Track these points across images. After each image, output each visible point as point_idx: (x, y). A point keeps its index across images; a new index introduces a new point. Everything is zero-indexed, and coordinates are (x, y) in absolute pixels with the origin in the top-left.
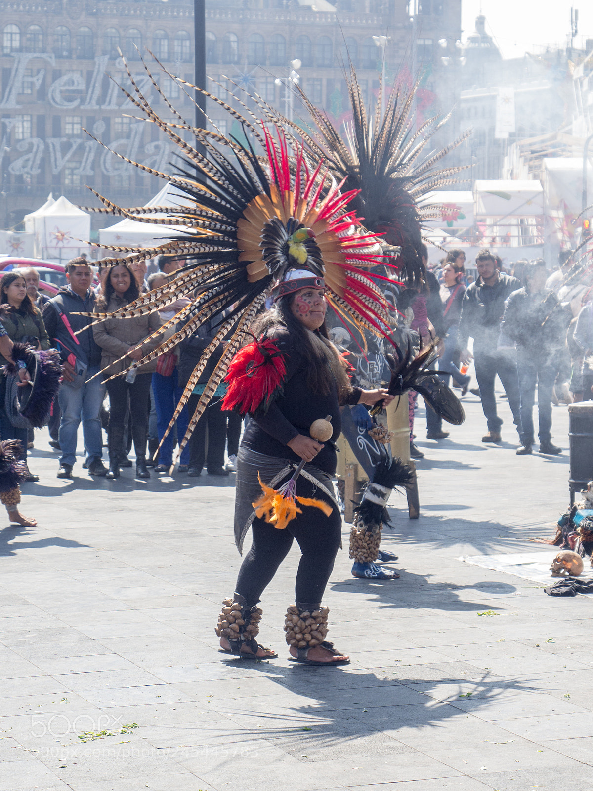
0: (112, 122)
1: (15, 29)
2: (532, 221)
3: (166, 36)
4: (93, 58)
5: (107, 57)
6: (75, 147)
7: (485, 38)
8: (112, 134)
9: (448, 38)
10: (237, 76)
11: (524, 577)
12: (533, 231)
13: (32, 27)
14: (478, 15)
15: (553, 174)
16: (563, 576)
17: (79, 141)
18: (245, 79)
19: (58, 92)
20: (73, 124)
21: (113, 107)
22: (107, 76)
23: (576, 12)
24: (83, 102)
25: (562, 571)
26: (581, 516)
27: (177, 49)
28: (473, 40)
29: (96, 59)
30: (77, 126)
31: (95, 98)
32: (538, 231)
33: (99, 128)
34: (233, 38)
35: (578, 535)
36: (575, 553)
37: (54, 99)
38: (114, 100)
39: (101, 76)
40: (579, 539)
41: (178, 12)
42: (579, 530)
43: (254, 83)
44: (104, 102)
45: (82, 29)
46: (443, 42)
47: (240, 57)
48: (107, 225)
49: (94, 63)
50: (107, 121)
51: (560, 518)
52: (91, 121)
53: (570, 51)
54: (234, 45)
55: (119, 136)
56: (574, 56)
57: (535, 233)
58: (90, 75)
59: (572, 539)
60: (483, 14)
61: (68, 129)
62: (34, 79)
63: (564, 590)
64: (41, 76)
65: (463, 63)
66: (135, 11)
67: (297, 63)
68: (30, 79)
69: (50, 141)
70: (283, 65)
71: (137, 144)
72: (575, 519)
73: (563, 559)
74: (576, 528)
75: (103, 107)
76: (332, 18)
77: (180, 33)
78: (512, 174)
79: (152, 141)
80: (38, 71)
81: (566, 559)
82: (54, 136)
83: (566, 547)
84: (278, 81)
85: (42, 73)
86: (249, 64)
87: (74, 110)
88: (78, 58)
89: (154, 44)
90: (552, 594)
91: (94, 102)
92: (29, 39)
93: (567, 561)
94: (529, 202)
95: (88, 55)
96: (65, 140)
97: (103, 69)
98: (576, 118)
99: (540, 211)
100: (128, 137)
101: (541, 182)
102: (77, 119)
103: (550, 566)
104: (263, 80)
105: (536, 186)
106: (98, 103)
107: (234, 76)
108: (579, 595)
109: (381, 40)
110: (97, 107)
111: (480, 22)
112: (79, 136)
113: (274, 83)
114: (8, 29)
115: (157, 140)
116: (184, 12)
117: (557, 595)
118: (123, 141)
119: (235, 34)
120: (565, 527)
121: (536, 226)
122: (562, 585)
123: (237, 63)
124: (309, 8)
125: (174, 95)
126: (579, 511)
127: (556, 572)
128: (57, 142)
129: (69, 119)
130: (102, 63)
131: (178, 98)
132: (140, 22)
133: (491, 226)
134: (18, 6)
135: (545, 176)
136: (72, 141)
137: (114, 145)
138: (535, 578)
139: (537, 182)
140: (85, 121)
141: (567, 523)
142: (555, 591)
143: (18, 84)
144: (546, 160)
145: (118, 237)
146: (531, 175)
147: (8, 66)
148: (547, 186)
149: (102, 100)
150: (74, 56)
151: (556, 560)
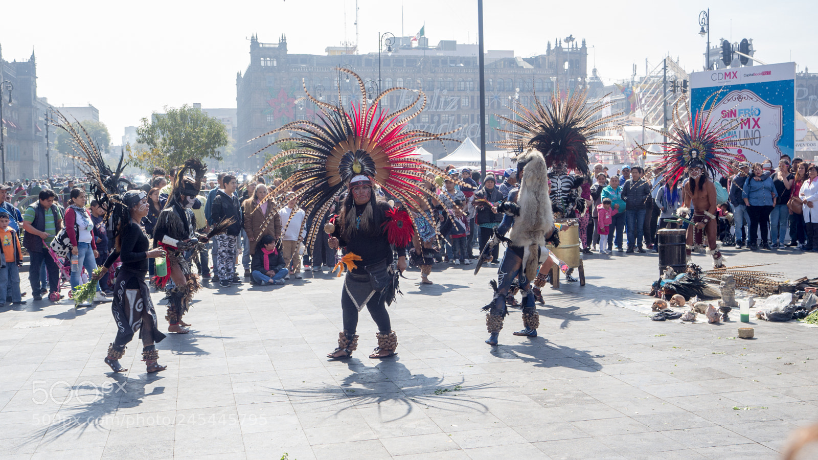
0: (441, 116)
1: (401, 79)
2: (619, 153)
3: (463, 81)
4: (433, 90)
5: (439, 90)
6: (426, 127)
7: (597, 78)
8: (441, 121)
9: (582, 78)
10: (493, 96)
11: (639, 311)
12: (619, 158)
13: (408, 79)
14: (593, 68)
15: (628, 133)
16: (658, 311)
17: (428, 124)
18: (496, 97)
19: (419, 105)
20: (425, 117)
21: (442, 110)
22: (439, 97)
23: (636, 65)
24: (429, 108)
25: (657, 309)
26: (664, 282)
27: (468, 86)
28: (592, 78)
29: (434, 91)
30: (427, 118)
31: (434, 106)
32: (621, 157)
33: (436, 119)
34: (491, 80)
35: (663, 291)
36: (661, 300)
37: (417, 108)
38: (442, 107)
39: (436, 98)
40: (663, 293)
41: (468, 70)
42: (663, 289)
43: (500, 99)
44: (438, 108)
45: (429, 79)
46: (579, 79)
47: (493, 88)
48: (440, 158)
49: (434, 92)
50: (439, 116)
51: (653, 283)
52: (433, 116)
53: (633, 82)
54: (491, 83)
55: (444, 122)
56: (635, 84)
57: (620, 159)
58: (432, 97)
59: (660, 293)
60: (596, 68)
61: (423, 119)
62: (409, 100)
63: (660, 318)
64: (412, 98)
65: (588, 88)
66: (450, 70)
67: (518, 90)
68: (407, 100)
69: (416, 124)
70: (512, 91)
71: (451, 125)
72: (661, 284)
73: (658, 303)
74: (662, 288)
75: (437, 110)
76: (532, 71)
77: (469, 79)
78: (610, 134)
79: (458, 124)
80: (411, 96)
81: (659, 303)
82: (418, 123)
83: (657, 297)
84: (510, 97)
85: (413, 97)
86: (497, 91)
87: (425, 112)
88: (427, 90)
89: (458, 83)
90: (654, 320)
91: (434, 108)
92: (407, 83)
93: (660, 304)
94: (617, 145)
95: (431, 89)
96: (422, 124)
97: (437, 95)
98: (637, 109)
99: (622, 149)
100: (448, 122)
101: (623, 137)
102: (427, 116)
103: (651, 306)
104: (503, 97)
105: (621, 138)
106: (435, 108)
107: (491, 96)
108: (668, 321)
109: (554, 79)
110: (435, 110)
111: (595, 71)
112: (428, 122)
113: (508, 99)
114: (399, 79)
115: (460, 123)
116: (470, 71)
117: (657, 320)
118: (446, 124)
119: (491, 79)
120: (656, 287)
121: (621, 155)
122: (659, 315)
123: (493, 90)
124: (522, 67)
125: (467, 105)
126: (663, 280)
127: (654, 309)
128: (418, 125)
129: (424, 116)
130: (437, 92)
131: (468, 106)
132: (452, 75)
133: (601, 156)
134: (402, 70)
135: (624, 134)
136: (425, 124)
137: (442, 126)
138: (644, 312)
139: (621, 137)
140: (430, 116)
141: (657, 285)
142: (656, 319)
143: (403, 102)
144: (624, 127)
145: (444, 163)
146: (618, 134)
147: (398, 95)
148: (625, 138)
149: (437, 107)
150: (425, 90)
151: (654, 303)
